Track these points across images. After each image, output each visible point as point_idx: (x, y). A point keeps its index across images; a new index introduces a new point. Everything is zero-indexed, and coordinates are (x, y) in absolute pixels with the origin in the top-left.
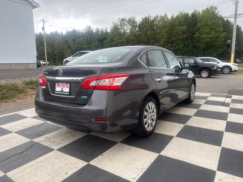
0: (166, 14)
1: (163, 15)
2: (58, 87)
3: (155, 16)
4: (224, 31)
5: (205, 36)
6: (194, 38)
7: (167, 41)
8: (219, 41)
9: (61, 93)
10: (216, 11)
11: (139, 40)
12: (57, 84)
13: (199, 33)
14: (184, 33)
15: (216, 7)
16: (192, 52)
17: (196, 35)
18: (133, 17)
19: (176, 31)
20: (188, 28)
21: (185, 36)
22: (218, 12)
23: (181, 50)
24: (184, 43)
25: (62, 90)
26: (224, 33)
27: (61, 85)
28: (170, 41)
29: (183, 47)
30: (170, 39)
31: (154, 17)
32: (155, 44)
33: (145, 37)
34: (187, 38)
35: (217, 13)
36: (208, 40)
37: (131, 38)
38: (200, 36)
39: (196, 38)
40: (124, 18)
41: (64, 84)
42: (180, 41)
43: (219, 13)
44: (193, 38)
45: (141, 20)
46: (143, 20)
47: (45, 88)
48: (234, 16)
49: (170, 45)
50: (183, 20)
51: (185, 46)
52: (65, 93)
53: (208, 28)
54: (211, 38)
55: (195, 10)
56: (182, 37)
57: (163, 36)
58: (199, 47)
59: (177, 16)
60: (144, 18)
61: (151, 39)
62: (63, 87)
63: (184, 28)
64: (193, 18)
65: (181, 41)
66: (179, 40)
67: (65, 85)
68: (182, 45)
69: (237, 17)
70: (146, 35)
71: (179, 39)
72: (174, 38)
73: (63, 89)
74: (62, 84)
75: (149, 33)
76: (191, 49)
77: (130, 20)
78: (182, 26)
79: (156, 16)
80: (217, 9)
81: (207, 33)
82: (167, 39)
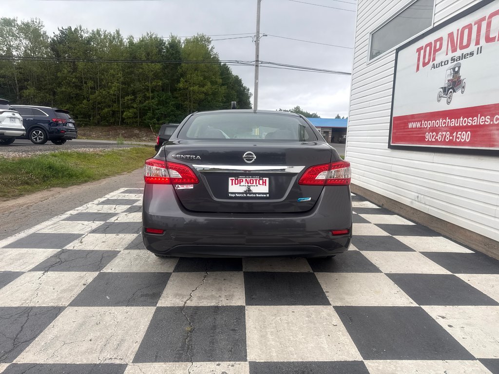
0: (118, 32)
1: (112, 33)
2: (235, 184)
3: (93, 31)
4: (223, 85)
5: (196, 88)
6: (176, 90)
7: (123, 89)
8: (218, 101)
9: (245, 195)
10: (208, 46)
11: (57, 78)
12: (232, 180)
13: (186, 81)
14: (156, 76)
15: (210, 39)
16: (175, 116)
17: (181, 85)
18: (38, 21)
19: (141, 70)
20: (165, 68)
21: (160, 84)
22: (212, 47)
23: (153, 111)
24: (159, 98)
25: (249, 190)
26: (223, 87)
27: (246, 180)
28: (130, 89)
29: (157, 105)
30: (129, 85)
31: (91, 31)
32: (97, 92)
33: (74, 72)
34: (164, 89)
35: (211, 50)
36: (202, 96)
37: (35, 69)
38: (187, 87)
39: (180, 89)
40: (12, 18)
41: (254, 179)
42: (150, 91)
43: (215, 51)
44: (174, 90)
45: (58, 33)
46: (62, 32)
47: (192, 188)
48: (254, 63)
49: (129, 97)
50: (154, 51)
51: (160, 103)
52: (257, 195)
53: (199, 73)
54: (206, 94)
55: (173, 35)
56: (154, 83)
57: (113, 76)
58: (186, 107)
59: (142, 41)
60: (64, 28)
61: (88, 79)
62: (249, 185)
63: (158, 66)
64: (174, 52)
65: (152, 92)
66: (148, 90)
67: (256, 180)
68: (155, 101)
69: (259, 65)
70: (75, 69)
71: (148, 87)
72: (138, 84)
73: (252, 188)
74: (248, 179)
75: (81, 65)
76: (172, 111)
77: (27, 25)
78: (152, 62)
79: (95, 30)
80: (210, 42)
81: (199, 84)
82: (123, 83)
